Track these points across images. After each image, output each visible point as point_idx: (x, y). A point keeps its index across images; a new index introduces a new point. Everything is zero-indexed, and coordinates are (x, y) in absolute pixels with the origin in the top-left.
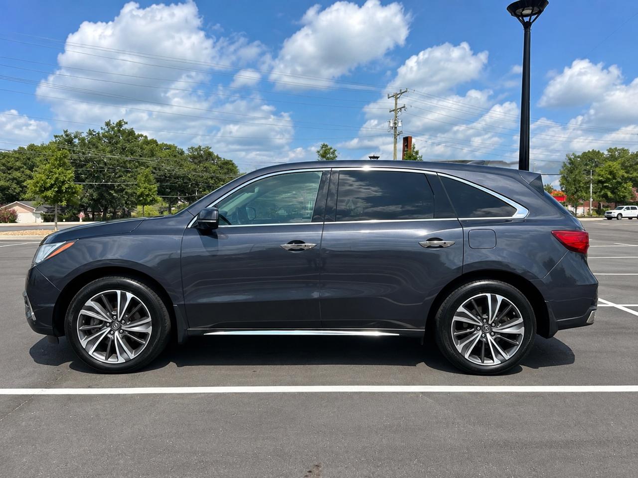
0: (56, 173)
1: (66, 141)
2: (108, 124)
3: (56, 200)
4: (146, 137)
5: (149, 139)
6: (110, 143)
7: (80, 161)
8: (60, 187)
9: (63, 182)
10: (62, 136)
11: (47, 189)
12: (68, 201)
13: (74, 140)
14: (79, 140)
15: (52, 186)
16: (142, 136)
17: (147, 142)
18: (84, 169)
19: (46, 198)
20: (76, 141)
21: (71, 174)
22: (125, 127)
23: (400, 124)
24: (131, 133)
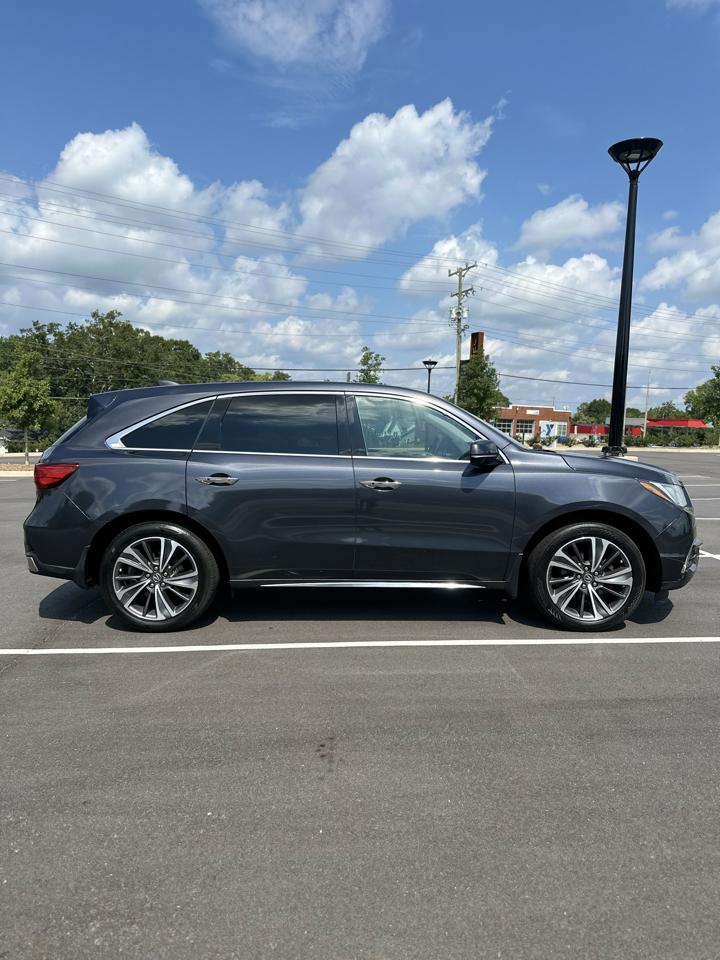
0: (24, 385)
1: (37, 337)
2: (95, 315)
3: (25, 423)
4: (147, 333)
5: (152, 335)
6: (98, 341)
7: (58, 366)
8: (31, 405)
9: (35, 398)
10: (30, 330)
11: (14, 407)
12: (43, 424)
13: (48, 337)
14: (55, 335)
15: (20, 402)
16: (142, 331)
17: (149, 340)
18: (64, 377)
19: (13, 420)
20: (51, 338)
21: (45, 384)
22: (118, 319)
23: (465, 315)
24: (128, 327)
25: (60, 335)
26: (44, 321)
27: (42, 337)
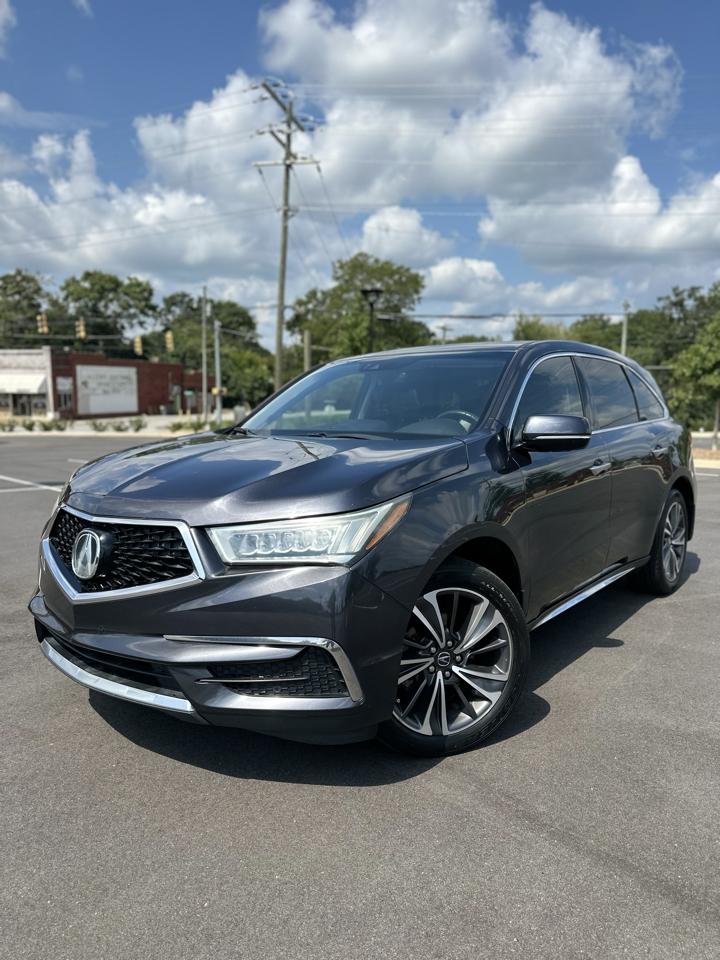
25: (701, 299)
26: (685, 286)
27: (679, 304)
